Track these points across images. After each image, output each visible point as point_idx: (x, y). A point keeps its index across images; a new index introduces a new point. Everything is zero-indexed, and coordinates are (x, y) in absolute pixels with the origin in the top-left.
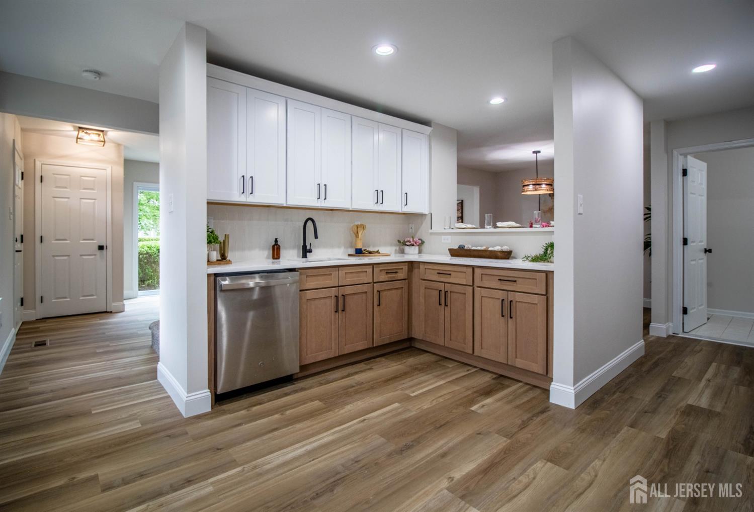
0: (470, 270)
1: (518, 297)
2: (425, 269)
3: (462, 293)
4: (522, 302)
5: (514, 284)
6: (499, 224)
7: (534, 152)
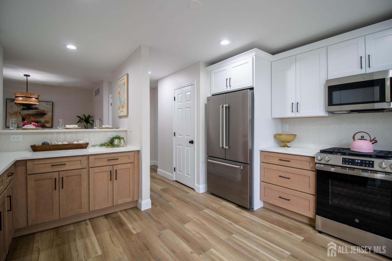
0: (85, 158)
1: (119, 167)
2: (35, 164)
3: (79, 175)
4: (121, 169)
5: (117, 160)
6: (67, 126)
7: (25, 75)
